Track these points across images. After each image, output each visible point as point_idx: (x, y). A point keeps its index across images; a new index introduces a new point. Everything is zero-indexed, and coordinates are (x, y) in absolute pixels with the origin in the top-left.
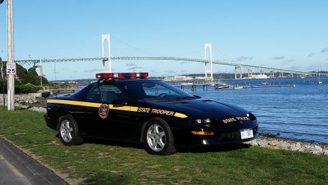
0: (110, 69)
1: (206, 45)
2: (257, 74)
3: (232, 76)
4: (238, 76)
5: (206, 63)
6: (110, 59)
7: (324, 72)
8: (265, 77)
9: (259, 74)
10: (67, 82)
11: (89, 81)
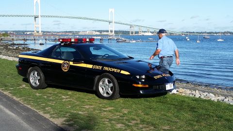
0: (40, 24)
1: (110, 10)
2: (144, 32)
3: (128, 32)
4: (132, 33)
5: (110, 22)
6: (40, 17)
7: (190, 33)
8: (150, 34)
9: (146, 32)
10: (6, 32)
11: (23, 32)
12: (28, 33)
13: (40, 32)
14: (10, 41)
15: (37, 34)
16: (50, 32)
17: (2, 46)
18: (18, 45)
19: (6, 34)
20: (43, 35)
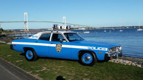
3: (73, 28)
4: (75, 29)
6: (27, 22)
8: (84, 29)
9: (82, 28)
11: (19, 30)
12: (22, 30)
13: (28, 30)
14: (13, 35)
15: (26, 31)
16: (33, 30)
17: (9, 38)
18: (17, 36)
19: (10, 31)
20: (29, 31)
